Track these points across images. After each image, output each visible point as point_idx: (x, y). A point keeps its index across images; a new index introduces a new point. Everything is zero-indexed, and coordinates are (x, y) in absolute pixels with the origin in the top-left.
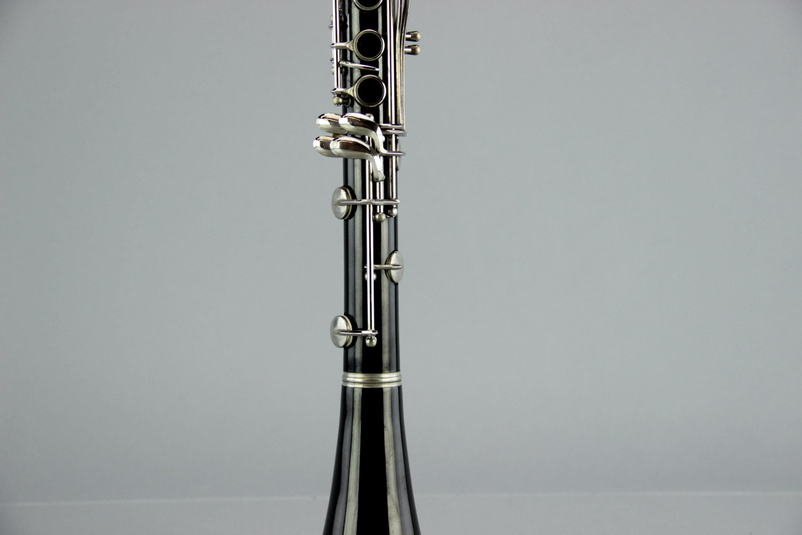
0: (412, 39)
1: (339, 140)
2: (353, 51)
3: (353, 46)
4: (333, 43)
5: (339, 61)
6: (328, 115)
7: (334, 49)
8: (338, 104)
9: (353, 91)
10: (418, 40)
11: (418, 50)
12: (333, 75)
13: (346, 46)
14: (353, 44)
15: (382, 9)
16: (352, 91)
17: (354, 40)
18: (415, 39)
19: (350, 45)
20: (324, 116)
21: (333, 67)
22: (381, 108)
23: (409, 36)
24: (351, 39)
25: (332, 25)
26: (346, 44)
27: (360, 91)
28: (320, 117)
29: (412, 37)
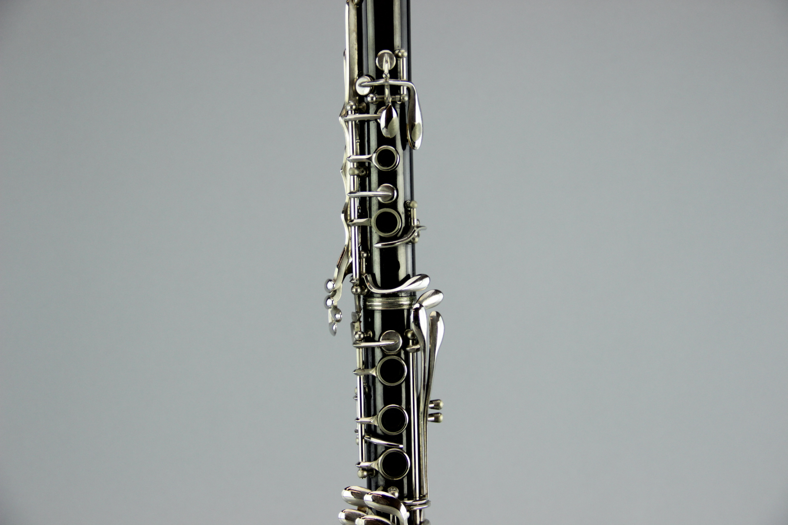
0: (435, 407)
1: (365, 518)
2: (377, 425)
3: (377, 421)
4: (357, 417)
5: (363, 434)
6: (353, 488)
7: (358, 424)
8: (363, 477)
9: (378, 464)
10: (441, 409)
11: (441, 418)
12: (357, 445)
13: (370, 422)
14: (377, 419)
15: (405, 384)
16: (376, 465)
17: (378, 415)
18: (438, 408)
19: (374, 420)
20: (349, 488)
21: (358, 438)
22: (405, 481)
23: (432, 405)
24: (375, 414)
25: (357, 398)
26: (370, 419)
27: (385, 464)
28: (346, 489)
29: (434, 405)
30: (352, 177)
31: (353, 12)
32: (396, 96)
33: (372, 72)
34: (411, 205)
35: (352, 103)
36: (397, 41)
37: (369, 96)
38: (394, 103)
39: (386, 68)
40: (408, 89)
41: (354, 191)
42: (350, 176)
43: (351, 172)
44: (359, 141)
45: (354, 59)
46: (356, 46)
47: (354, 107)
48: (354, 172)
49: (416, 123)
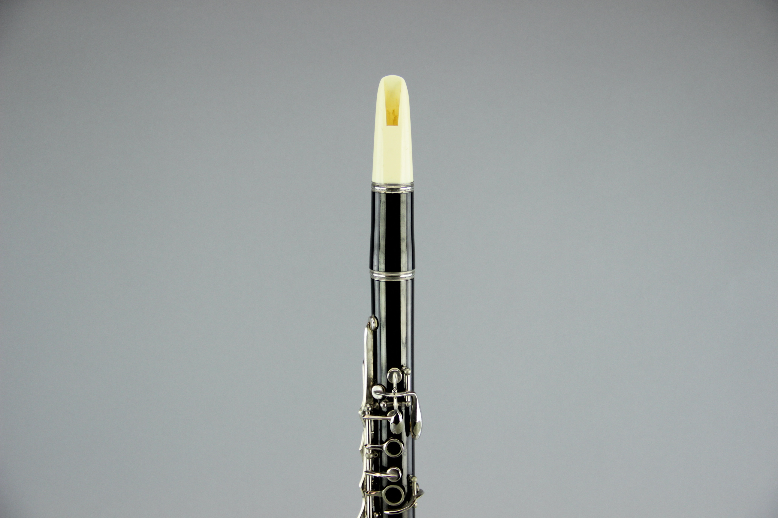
30: (368, 460)
31: (371, 336)
32: (402, 403)
33: (384, 383)
34: (412, 480)
35: (368, 406)
36: (403, 361)
37: (382, 403)
38: (400, 408)
39: (395, 381)
40: (412, 397)
41: (369, 471)
42: (366, 458)
43: (367, 456)
44: (374, 432)
45: (370, 370)
46: (372, 361)
47: (370, 409)
48: (369, 456)
49: (417, 421)
